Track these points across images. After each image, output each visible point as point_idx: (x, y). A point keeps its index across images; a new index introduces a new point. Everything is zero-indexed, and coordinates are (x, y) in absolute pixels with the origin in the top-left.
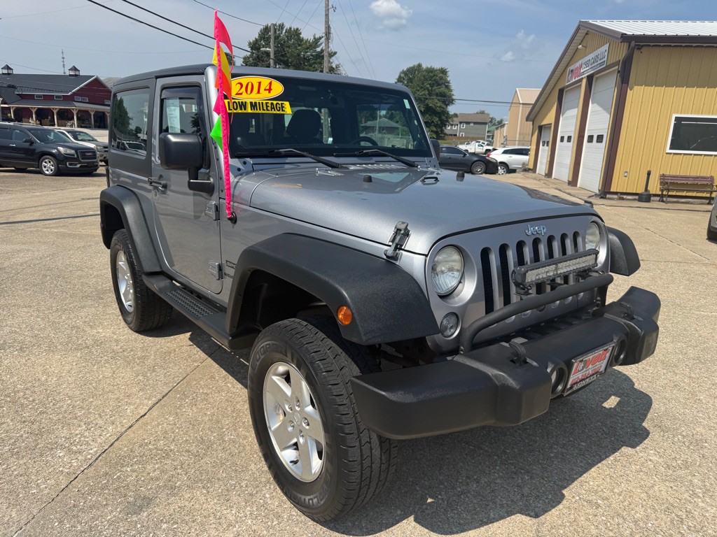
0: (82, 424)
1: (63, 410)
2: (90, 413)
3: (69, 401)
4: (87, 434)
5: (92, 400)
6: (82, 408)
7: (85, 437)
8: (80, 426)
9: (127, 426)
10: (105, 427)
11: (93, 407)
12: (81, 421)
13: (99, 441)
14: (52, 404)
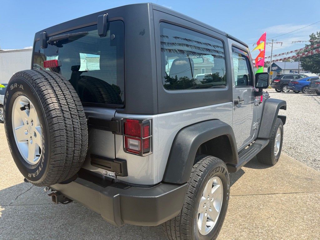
0: (307, 204)
1: (311, 215)
2: (301, 206)
3: (305, 217)
4: (308, 200)
5: (294, 211)
6: (302, 210)
7: (310, 200)
8: (309, 204)
9: (292, 194)
10: (300, 198)
11: (297, 208)
12: (307, 206)
13: (306, 196)
14: (315, 221)
